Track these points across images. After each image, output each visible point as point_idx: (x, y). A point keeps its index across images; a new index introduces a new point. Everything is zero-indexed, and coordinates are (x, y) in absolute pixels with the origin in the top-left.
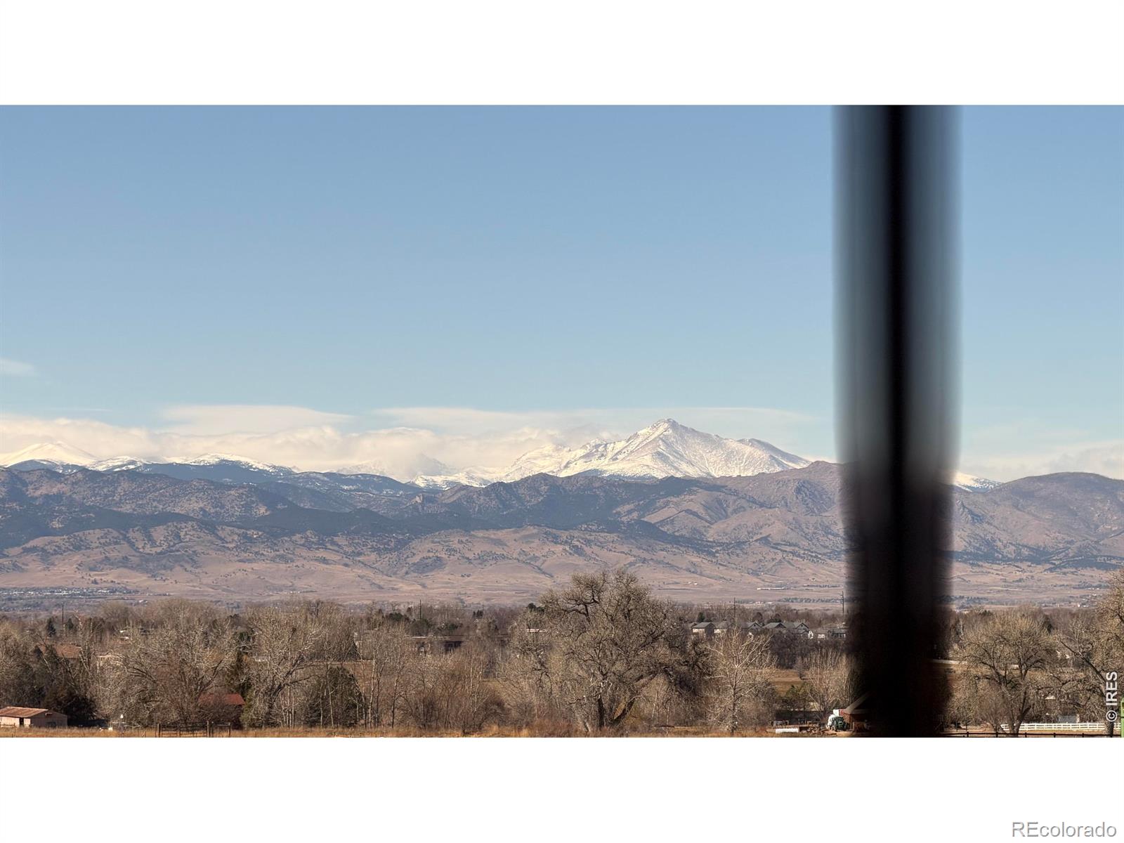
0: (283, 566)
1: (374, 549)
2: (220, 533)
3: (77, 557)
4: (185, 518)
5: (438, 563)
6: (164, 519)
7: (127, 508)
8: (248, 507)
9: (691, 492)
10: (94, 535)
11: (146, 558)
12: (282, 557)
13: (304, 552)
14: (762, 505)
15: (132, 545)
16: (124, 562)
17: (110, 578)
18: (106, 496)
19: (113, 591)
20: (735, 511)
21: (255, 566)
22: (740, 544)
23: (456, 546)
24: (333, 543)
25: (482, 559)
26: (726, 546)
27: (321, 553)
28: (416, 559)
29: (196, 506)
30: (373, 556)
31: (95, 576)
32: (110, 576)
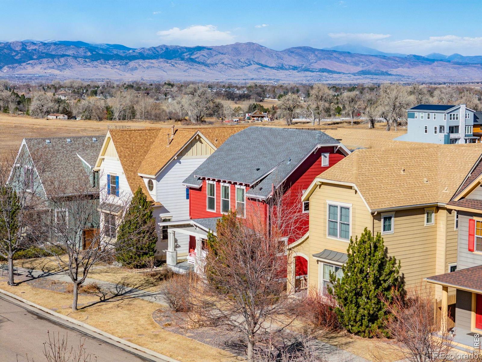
0: (95, 69)
1: (119, 64)
2: (79, 60)
3: (41, 66)
4: (69, 56)
5: (136, 68)
6: (63, 56)
7: (53, 53)
8: (85, 53)
9: (203, 50)
10: (45, 60)
11: (59, 66)
12: (95, 66)
13: (101, 65)
14: (222, 54)
15: (55, 63)
16: (53, 68)
17: (49, 72)
18: (48, 50)
19: (50, 75)
20: (215, 55)
21: (87, 69)
22: (216, 64)
23: (141, 64)
24: (108, 63)
25: (148, 68)
26: (212, 65)
27: (105, 66)
28: (130, 67)
29: (72, 53)
30: (119, 67)
31: (46, 71)
32: (50, 71)
